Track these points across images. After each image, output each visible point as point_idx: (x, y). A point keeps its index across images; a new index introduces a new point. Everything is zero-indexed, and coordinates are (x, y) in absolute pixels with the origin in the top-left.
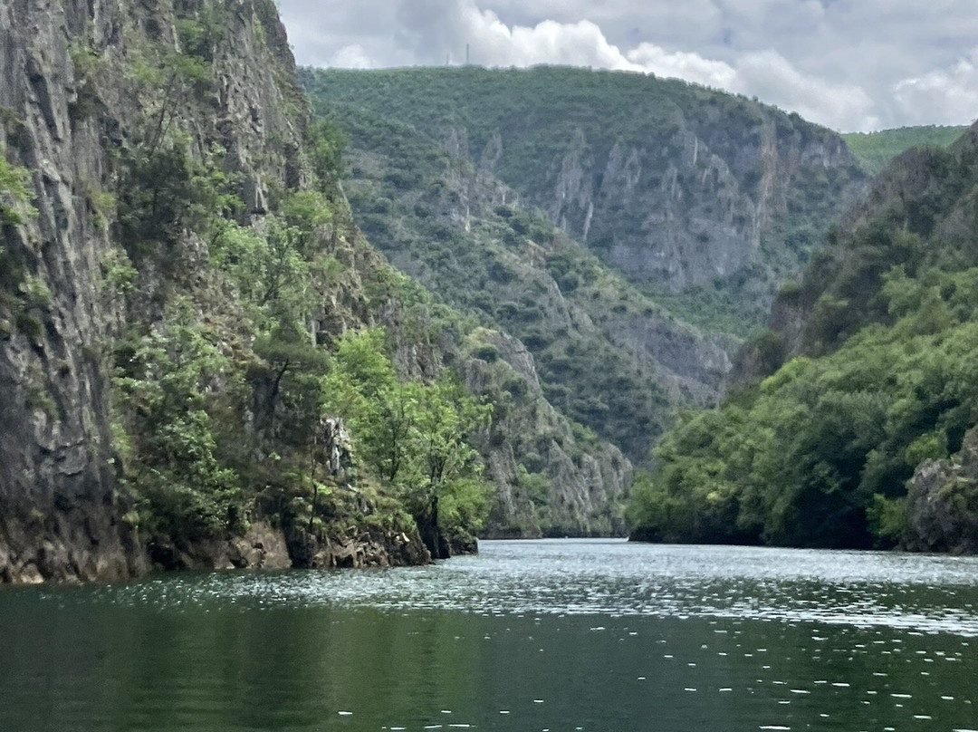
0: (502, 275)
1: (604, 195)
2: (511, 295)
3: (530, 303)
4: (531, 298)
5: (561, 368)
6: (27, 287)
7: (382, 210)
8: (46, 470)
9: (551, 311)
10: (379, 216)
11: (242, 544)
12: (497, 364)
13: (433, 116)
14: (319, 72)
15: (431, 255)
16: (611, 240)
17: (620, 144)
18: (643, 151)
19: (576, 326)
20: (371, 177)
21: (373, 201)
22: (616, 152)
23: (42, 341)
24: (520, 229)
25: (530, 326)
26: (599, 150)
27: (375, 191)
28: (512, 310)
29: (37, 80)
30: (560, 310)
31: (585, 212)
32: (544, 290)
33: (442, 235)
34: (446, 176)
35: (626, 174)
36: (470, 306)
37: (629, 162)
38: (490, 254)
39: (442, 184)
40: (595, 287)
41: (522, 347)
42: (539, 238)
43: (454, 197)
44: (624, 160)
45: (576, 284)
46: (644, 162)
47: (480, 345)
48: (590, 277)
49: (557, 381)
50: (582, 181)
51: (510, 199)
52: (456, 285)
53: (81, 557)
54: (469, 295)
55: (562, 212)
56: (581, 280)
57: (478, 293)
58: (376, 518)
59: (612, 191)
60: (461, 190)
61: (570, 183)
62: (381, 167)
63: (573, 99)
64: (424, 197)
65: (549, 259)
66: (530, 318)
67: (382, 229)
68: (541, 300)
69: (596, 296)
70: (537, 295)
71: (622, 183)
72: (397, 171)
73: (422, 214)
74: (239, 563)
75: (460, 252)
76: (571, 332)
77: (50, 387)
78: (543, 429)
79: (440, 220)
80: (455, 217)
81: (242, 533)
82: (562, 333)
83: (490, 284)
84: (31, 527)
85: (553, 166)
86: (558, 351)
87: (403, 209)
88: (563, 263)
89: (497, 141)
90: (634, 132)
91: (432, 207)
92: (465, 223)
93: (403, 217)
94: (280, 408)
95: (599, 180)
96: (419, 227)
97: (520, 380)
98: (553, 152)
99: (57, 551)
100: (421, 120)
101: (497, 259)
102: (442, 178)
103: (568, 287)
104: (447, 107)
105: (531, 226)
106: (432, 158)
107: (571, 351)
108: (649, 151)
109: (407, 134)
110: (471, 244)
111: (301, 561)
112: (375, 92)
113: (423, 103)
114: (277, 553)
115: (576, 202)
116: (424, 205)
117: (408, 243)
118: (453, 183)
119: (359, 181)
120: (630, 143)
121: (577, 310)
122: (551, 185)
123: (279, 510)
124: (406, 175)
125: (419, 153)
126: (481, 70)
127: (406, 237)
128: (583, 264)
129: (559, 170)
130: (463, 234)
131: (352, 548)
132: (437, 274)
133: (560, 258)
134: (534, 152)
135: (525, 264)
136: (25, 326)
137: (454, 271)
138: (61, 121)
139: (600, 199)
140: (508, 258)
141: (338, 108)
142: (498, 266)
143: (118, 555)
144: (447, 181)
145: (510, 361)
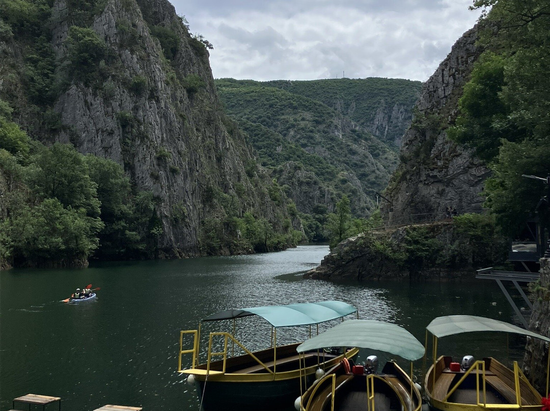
0: (353, 153)
1: (392, 122)
2: (355, 159)
3: (362, 162)
4: (363, 160)
5: (373, 183)
6: (186, 221)
7: (311, 131)
8: (189, 244)
9: (369, 164)
10: (311, 134)
11: (222, 251)
12: (347, 184)
13: (331, 96)
14: (292, 82)
15: (328, 146)
16: (394, 138)
17: (397, 104)
18: (406, 106)
19: (378, 169)
20: (308, 120)
21: (309, 128)
22: (395, 108)
23: (188, 227)
24: (359, 136)
25: (362, 170)
26: (389, 107)
27: (310, 125)
28: (356, 164)
29: (187, 192)
30: (373, 164)
31: (385, 128)
32: (367, 157)
33: (332, 139)
34: (333, 120)
35: (400, 115)
36: (341, 163)
37: (400, 111)
38: (348, 145)
39: (332, 122)
40: (386, 156)
41: (356, 178)
42: (366, 139)
43: (336, 127)
44: (399, 110)
45: (379, 155)
46: (406, 110)
47: (342, 178)
48: (384, 152)
49: (371, 188)
50: (384, 118)
51: (356, 126)
52: (337, 156)
53: (194, 255)
54: (341, 160)
55: (376, 129)
56: (381, 153)
57: (344, 159)
58: (245, 247)
59: (395, 121)
60: (338, 124)
61: (379, 118)
62: (312, 117)
63: (380, 89)
64: (326, 126)
65: (370, 146)
66: (362, 167)
67: (312, 138)
68: (366, 161)
69: (386, 158)
70: (365, 159)
71: (398, 118)
72: (317, 118)
73: (325, 132)
74: (221, 254)
75: (338, 145)
76: (377, 171)
77: (189, 233)
78: (363, 204)
79: (331, 134)
80: (336, 133)
81: (222, 249)
82: (374, 172)
83: (349, 155)
84: (187, 251)
85: (374, 113)
86: (372, 178)
87: (319, 131)
88: (374, 148)
89: (354, 104)
90: (402, 100)
91: (328, 130)
92: (339, 135)
93: (319, 134)
94: (229, 229)
95: (390, 117)
96: (323, 137)
97: (355, 189)
98: (374, 108)
99: (191, 254)
100: (327, 98)
101: (351, 147)
102: (332, 120)
103: (376, 156)
104: (336, 93)
105: (363, 135)
106: (329, 113)
107: (376, 177)
108: (407, 106)
109: (320, 105)
110: (342, 142)
111: (232, 254)
112: (311, 89)
113: (328, 92)
114: (228, 252)
115: (382, 125)
116: (326, 129)
117: (320, 142)
118: (336, 121)
119: (304, 122)
120: (401, 104)
121: (379, 164)
122: (373, 119)
123: (228, 245)
124: (320, 119)
125: (324, 112)
126: (348, 79)
127: (320, 140)
128: (382, 148)
129: (375, 114)
130: (339, 139)
131: (240, 252)
132: (330, 152)
133: (373, 146)
134: (367, 108)
135: (361, 149)
136: (186, 226)
137: (336, 152)
138: (190, 197)
139: (390, 124)
140: (355, 147)
141: (297, 97)
142: (351, 150)
143: (199, 254)
144: (334, 121)
145: (351, 183)
